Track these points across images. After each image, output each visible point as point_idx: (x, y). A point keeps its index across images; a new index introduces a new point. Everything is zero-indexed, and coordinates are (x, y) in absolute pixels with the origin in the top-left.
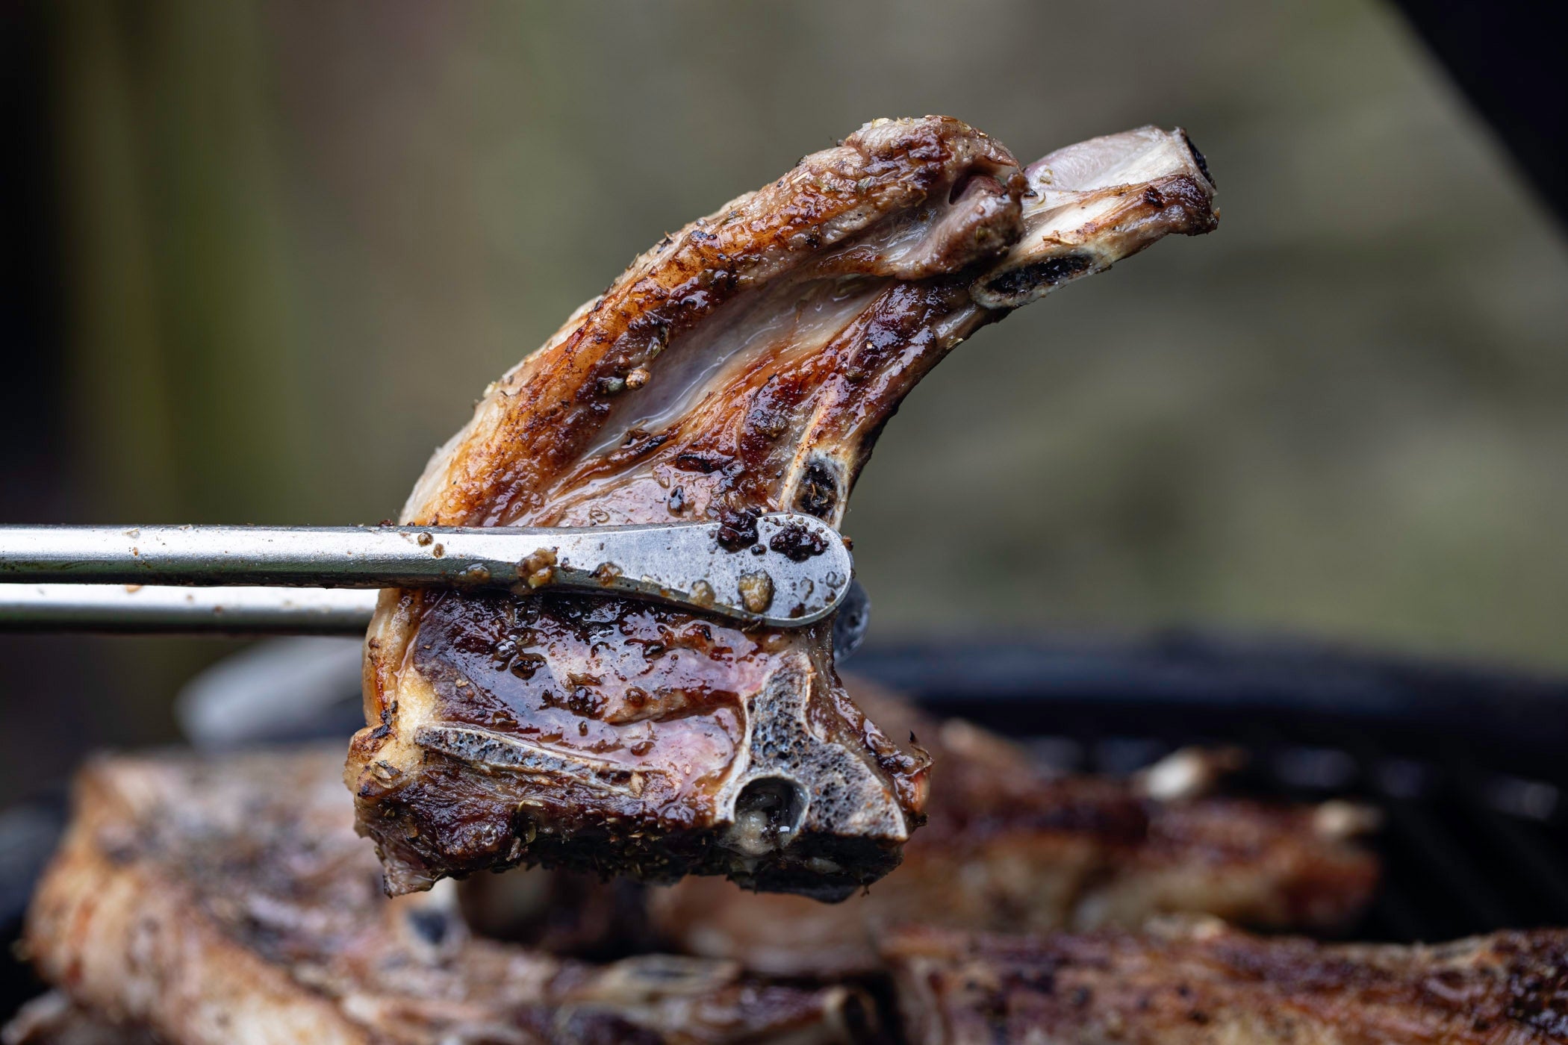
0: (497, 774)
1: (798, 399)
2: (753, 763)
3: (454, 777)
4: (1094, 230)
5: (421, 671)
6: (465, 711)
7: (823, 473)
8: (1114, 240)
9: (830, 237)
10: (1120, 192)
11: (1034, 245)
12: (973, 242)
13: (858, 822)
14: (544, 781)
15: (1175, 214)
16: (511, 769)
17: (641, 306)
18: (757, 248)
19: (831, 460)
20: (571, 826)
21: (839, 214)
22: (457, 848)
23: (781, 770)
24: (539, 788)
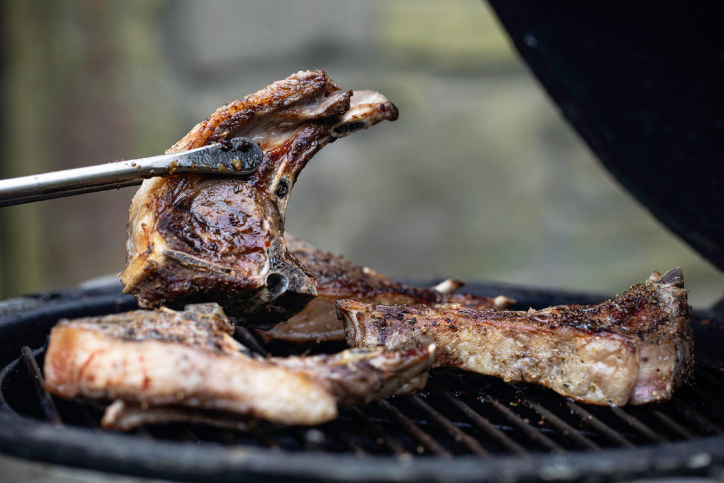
0: (189, 267)
1: (277, 159)
2: (270, 269)
3: (174, 267)
4: (365, 115)
5: (161, 234)
6: (177, 247)
7: (285, 183)
8: (371, 119)
9: (286, 103)
10: (370, 106)
11: (348, 117)
12: (336, 108)
13: (303, 289)
14: (204, 270)
15: (388, 114)
16: (193, 266)
17: (223, 119)
18: (261, 105)
19: (288, 179)
20: (211, 285)
21: (289, 95)
22: (177, 289)
23: (278, 271)
24: (202, 272)
